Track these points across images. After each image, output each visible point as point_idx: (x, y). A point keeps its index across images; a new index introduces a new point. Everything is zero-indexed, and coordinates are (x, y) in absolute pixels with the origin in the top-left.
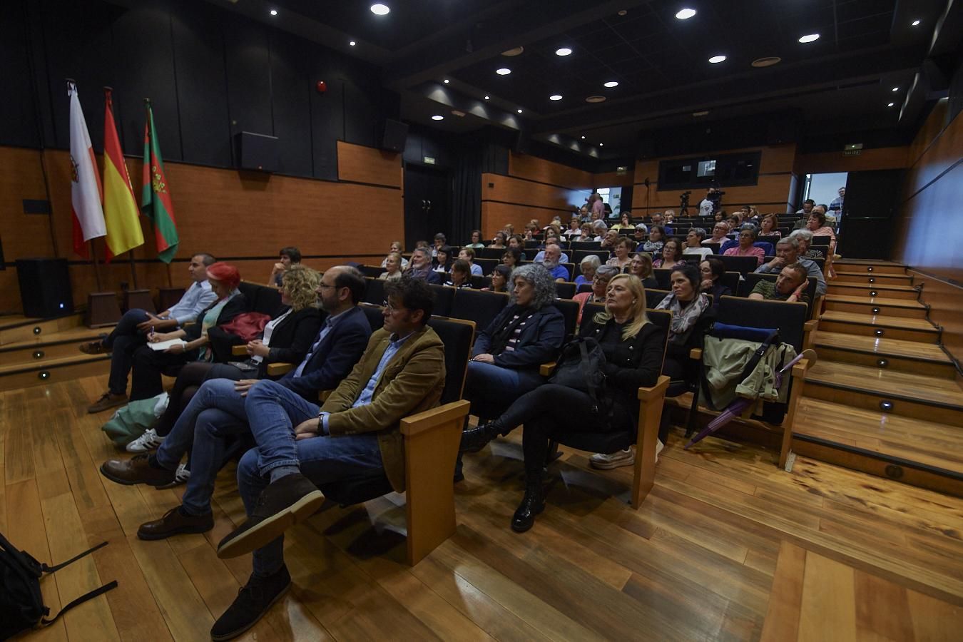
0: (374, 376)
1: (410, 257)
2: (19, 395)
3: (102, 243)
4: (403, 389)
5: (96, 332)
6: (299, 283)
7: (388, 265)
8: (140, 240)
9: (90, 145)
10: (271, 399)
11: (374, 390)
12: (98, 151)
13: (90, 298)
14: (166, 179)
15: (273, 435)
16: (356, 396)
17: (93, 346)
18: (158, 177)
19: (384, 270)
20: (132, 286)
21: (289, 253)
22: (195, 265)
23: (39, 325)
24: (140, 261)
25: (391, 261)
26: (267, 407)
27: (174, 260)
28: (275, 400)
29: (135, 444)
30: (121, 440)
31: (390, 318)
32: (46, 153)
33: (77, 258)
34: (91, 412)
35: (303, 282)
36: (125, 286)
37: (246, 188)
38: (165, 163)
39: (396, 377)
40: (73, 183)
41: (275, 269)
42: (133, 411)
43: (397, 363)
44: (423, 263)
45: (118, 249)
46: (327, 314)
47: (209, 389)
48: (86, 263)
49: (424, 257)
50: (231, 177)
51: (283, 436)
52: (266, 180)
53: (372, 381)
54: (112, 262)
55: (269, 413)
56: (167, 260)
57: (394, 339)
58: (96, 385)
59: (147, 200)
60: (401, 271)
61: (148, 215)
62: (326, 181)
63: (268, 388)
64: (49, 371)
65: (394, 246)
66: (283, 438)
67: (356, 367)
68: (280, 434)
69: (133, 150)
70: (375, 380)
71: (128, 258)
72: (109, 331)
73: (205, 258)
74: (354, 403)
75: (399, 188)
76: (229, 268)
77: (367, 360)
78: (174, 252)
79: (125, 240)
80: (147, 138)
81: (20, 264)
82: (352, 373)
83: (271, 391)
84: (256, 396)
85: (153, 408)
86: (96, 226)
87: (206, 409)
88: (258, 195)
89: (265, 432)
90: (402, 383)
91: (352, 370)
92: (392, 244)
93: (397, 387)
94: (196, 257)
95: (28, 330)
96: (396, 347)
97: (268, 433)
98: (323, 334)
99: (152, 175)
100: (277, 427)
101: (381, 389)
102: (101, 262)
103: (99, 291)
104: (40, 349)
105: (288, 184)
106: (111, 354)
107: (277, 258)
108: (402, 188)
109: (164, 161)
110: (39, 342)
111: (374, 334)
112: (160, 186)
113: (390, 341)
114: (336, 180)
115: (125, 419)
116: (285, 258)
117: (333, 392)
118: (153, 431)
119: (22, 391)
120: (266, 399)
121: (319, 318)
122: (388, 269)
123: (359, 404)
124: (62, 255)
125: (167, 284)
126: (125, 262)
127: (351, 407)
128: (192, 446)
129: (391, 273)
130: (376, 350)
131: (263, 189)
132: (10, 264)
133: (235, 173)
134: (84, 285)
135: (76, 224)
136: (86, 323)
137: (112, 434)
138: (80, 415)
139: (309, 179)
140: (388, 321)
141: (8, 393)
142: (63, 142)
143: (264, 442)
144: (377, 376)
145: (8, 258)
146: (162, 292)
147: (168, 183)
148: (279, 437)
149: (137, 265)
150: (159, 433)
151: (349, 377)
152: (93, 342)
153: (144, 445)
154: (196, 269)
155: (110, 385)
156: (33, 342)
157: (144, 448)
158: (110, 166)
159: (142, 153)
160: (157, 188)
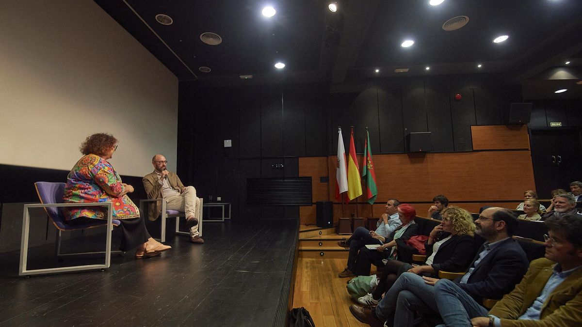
0: (540, 298)
1: (550, 203)
2: (313, 261)
3: (346, 194)
4: (576, 316)
5: (341, 237)
6: (457, 216)
7: (525, 208)
8: (361, 193)
9: (344, 152)
10: (453, 294)
11: (541, 310)
12: (347, 154)
13: (340, 219)
14: (373, 163)
15: (456, 319)
16: (521, 311)
17: (343, 243)
18: (370, 162)
19: (522, 213)
20: (356, 215)
21: (439, 199)
22: (389, 205)
23: (321, 230)
24: (360, 203)
25: (528, 205)
26: (450, 299)
27: (375, 203)
28: (455, 295)
29: (362, 299)
30: (355, 296)
31: (553, 250)
32: (329, 157)
33: (336, 201)
34: (340, 277)
35: (460, 216)
36: (353, 215)
37: (412, 163)
38: (374, 155)
39: (567, 304)
40: (337, 168)
41: (431, 208)
42: (360, 281)
43: (566, 292)
44: (567, 208)
45: (352, 198)
46: (484, 240)
47: (406, 278)
48: (339, 203)
49: (568, 203)
50: (405, 158)
51: (464, 323)
52: (424, 157)
53: (537, 303)
54: (349, 203)
55: (452, 303)
56: (372, 203)
57: (559, 269)
58: (341, 263)
59: (365, 174)
60: (540, 214)
61: (364, 180)
62: (463, 152)
63: (449, 285)
64: (324, 252)
65: (528, 194)
66: (464, 324)
67: (519, 287)
68: (462, 321)
69: (360, 152)
70: (541, 301)
71: (355, 202)
72: (348, 237)
73: (395, 202)
74: (519, 316)
75: (527, 150)
76: (410, 207)
77: (529, 282)
78: (375, 199)
79: (355, 193)
80: (366, 145)
81: (317, 203)
82: (515, 290)
83: (452, 289)
84: (441, 288)
85: (370, 282)
86: (344, 187)
87: (403, 290)
88: (419, 166)
89: (450, 315)
90: (575, 311)
91: (514, 288)
92: (525, 193)
93: (569, 312)
94: (390, 201)
95: (317, 232)
96: (562, 276)
97: (452, 317)
98: (483, 254)
99: (367, 161)
100: (458, 314)
101: (549, 311)
102: (345, 203)
103: (343, 217)
104: (321, 242)
105: (437, 157)
106: (349, 248)
107: (433, 203)
108: (530, 149)
109: (372, 154)
110: (321, 238)
111: (534, 262)
112: (370, 166)
113: (553, 271)
114: (471, 150)
115: (357, 284)
116: (437, 203)
117: (498, 302)
118: (371, 295)
119: (314, 259)
120: (449, 293)
121: (476, 243)
122: (525, 211)
123: (525, 318)
124: (331, 201)
125: (371, 215)
126: (353, 203)
127: (517, 319)
128: (395, 311)
129: (530, 215)
130: (538, 276)
131: (421, 163)
132: (314, 204)
133: (406, 155)
134: (338, 213)
135: (337, 186)
136: (337, 232)
137: (350, 291)
138: (335, 277)
139: (452, 152)
140: (550, 252)
141: (310, 259)
142: (335, 152)
143: (450, 323)
144: (543, 298)
145: (314, 201)
146: (369, 219)
147: (374, 165)
148: (461, 323)
149: (359, 205)
150: (374, 297)
151: (512, 293)
152: (342, 241)
153: (366, 301)
154: (389, 207)
155: (348, 265)
156: (318, 238)
157: (366, 303)
158: (351, 159)
159: (364, 152)
160: (369, 168)
